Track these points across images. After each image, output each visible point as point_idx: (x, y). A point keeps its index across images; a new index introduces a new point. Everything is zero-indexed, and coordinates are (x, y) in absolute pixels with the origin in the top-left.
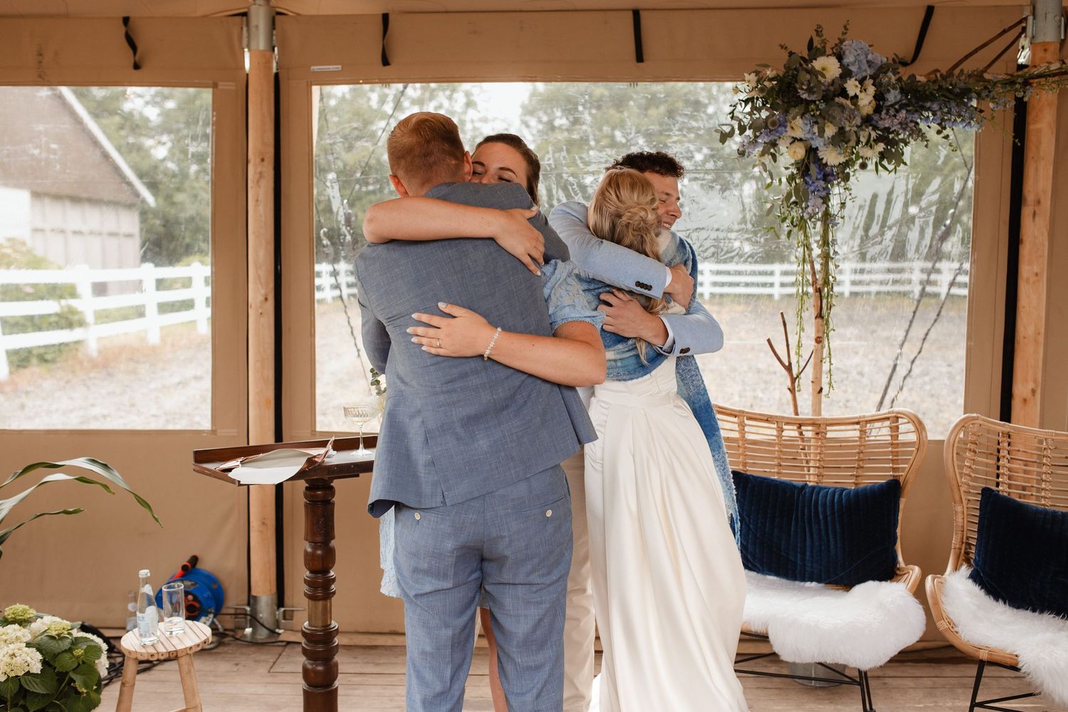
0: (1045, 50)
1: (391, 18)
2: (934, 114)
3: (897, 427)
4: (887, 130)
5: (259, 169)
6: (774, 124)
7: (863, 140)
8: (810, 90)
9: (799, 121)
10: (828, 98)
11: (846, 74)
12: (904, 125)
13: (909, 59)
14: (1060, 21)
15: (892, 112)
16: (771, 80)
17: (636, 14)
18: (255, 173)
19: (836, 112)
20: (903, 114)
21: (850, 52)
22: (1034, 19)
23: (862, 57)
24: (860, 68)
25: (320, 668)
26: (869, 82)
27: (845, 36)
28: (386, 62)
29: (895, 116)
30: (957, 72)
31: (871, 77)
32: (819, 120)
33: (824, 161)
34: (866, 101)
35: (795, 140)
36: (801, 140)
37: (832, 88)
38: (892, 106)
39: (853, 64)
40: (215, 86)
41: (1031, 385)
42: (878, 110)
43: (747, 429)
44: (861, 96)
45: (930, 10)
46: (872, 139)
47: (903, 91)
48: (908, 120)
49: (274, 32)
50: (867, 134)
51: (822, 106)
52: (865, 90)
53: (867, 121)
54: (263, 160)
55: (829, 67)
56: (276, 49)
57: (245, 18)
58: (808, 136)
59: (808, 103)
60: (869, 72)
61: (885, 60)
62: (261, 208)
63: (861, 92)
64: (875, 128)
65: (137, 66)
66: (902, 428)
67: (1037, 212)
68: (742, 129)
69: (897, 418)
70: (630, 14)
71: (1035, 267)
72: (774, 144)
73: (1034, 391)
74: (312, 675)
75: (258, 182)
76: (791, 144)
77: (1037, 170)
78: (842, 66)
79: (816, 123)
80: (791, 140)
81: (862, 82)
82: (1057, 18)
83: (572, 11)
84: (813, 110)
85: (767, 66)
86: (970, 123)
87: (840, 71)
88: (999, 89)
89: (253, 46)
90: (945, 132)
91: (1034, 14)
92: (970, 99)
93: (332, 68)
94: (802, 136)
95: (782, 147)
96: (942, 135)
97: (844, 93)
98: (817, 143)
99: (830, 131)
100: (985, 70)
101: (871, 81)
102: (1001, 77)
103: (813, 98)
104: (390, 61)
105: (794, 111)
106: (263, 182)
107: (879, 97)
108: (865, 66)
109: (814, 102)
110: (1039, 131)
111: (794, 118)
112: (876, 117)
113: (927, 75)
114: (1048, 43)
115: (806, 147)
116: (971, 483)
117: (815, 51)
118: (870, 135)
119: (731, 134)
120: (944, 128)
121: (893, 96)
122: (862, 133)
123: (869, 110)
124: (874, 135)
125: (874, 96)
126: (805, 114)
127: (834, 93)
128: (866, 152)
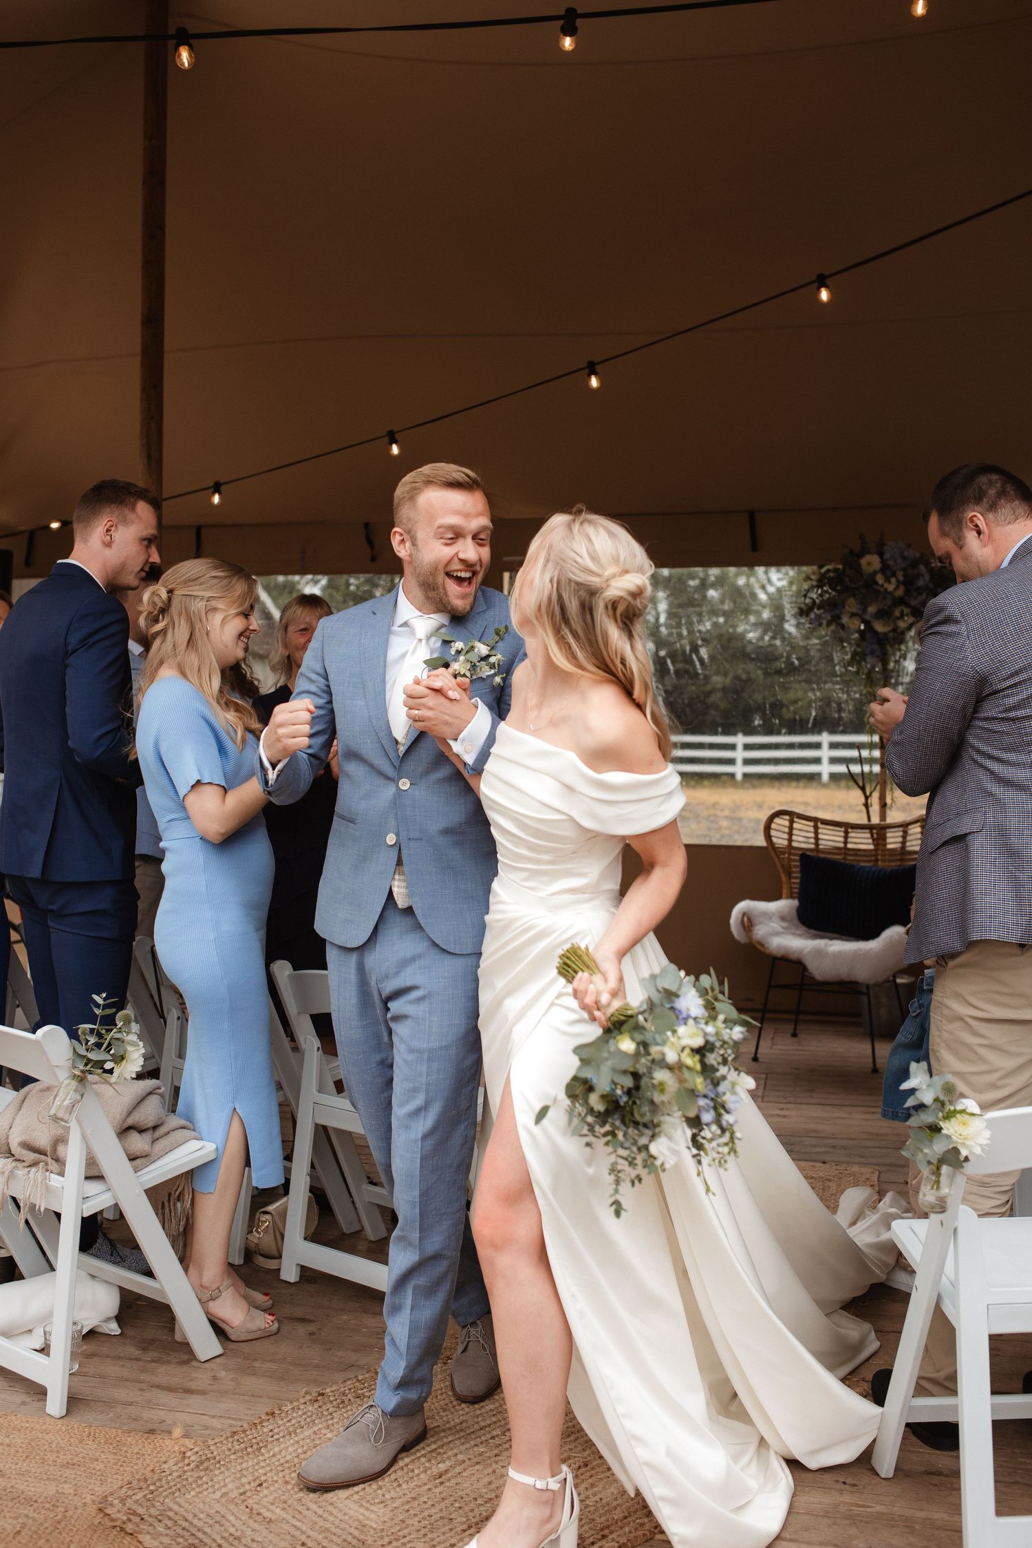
7: (897, 614)
9: (851, 601)
11: (884, 567)
15: (915, 594)
17: (752, 515)
21: (889, 551)
23: (898, 554)
24: (895, 562)
27: (885, 538)
29: (917, 598)
31: (902, 569)
33: (876, 630)
36: (857, 615)
37: (869, 579)
39: (891, 559)
42: (907, 592)
43: (820, 831)
46: (905, 614)
50: (901, 610)
51: (864, 591)
52: (889, 581)
55: (871, 563)
58: (861, 612)
60: (904, 565)
64: (907, 606)
65: (373, 559)
70: (748, 515)
72: (837, 618)
76: (852, 617)
78: (882, 561)
79: (863, 603)
80: (851, 615)
83: (701, 513)
84: (858, 594)
85: (829, 562)
87: (880, 565)
94: (858, 612)
95: (845, 620)
97: (876, 583)
98: (867, 617)
99: (872, 609)
103: (853, 585)
105: (848, 594)
108: (900, 561)
109: (859, 588)
111: (849, 599)
112: (905, 598)
115: (862, 620)
117: (865, 551)
121: (922, 582)
122: (897, 610)
123: (900, 593)
124: (906, 610)
125: (904, 583)
126: (854, 596)
127: (870, 583)
128: (902, 624)
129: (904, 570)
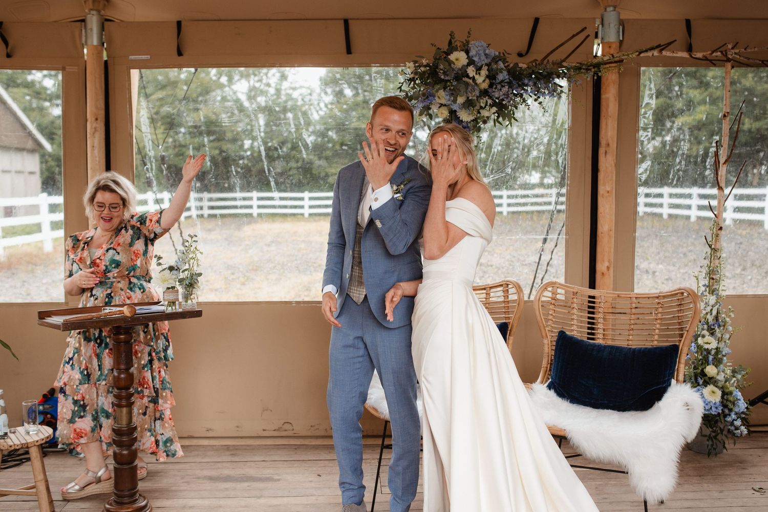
0: (610, 47)
1: (183, 24)
2: (531, 88)
3: (508, 290)
5: (94, 125)
7: (483, 105)
8: (445, 73)
9: (442, 93)
10: (458, 78)
11: (471, 62)
12: (506, 96)
13: (524, 52)
14: (619, 29)
15: (499, 87)
16: (425, 66)
17: (346, 22)
18: (91, 128)
19: (461, 87)
20: (506, 88)
21: (474, 49)
22: (603, 26)
23: (481, 52)
24: (480, 58)
25: (125, 452)
26: (485, 68)
27: (470, 39)
28: (180, 53)
29: (501, 90)
30: (545, 61)
31: (486, 65)
32: (453, 93)
33: (461, 119)
34: (481, 79)
35: (442, 105)
36: (445, 105)
37: (460, 72)
38: (500, 83)
39: (475, 56)
40: (63, 69)
41: (606, 264)
42: (491, 86)
44: (477, 77)
45: (537, 21)
46: (488, 104)
47: (509, 73)
48: (510, 93)
49: (104, 33)
50: (485, 101)
51: (455, 83)
52: (479, 74)
53: (484, 93)
54: (97, 119)
55: (459, 58)
56: (105, 44)
57: (83, 23)
58: (449, 103)
59: (445, 81)
60: (487, 61)
61: (497, 53)
62: (96, 151)
63: (476, 74)
64: (490, 97)
65: (9, 56)
66: (511, 291)
67: (608, 151)
69: (508, 285)
70: (342, 22)
71: (607, 187)
72: (428, 108)
73: (608, 268)
74: (119, 456)
75: (94, 134)
76: (439, 107)
77: (607, 124)
78: (468, 57)
79: (451, 94)
80: (439, 105)
81: (479, 68)
82: (616, 27)
83: (304, 20)
84: (449, 86)
85: (423, 57)
86: (553, 94)
87: (467, 61)
88: (572, 72)
89: (89, 42)
90: (540, 100)
91: (602, 24)
92: (553, 79)
93: (144, 57)
94: (446, 103)
95: (434, 109)
96: (538, 102)
97: (468, 76)
98: (455, 107)
99: (461, 100)
100: (564, 60)
101: (487, 67)
102: (573, 65)
103: (447, 78)
104: (183, 52)
105: (438, 87)
106: (97, 135)
107: (491, 77)
108: (483, 57)
109: (449, 81)
110: (608, 99)
111: (439, 91)
112: (490, 90)
113: (528, 64)
114: (611, 43)
115: (449, 110)
116: (553, 325)
117: (452, 48)
118: (487, 101)
120: (539, 97)
121: (503, 76)
122: (482, 101)
123: (485, 86)
124: (490, 101)
125: (488, 77)
126: (445, 88)
127: (461, 75)
128: (485, 113)
129: (488, 65)
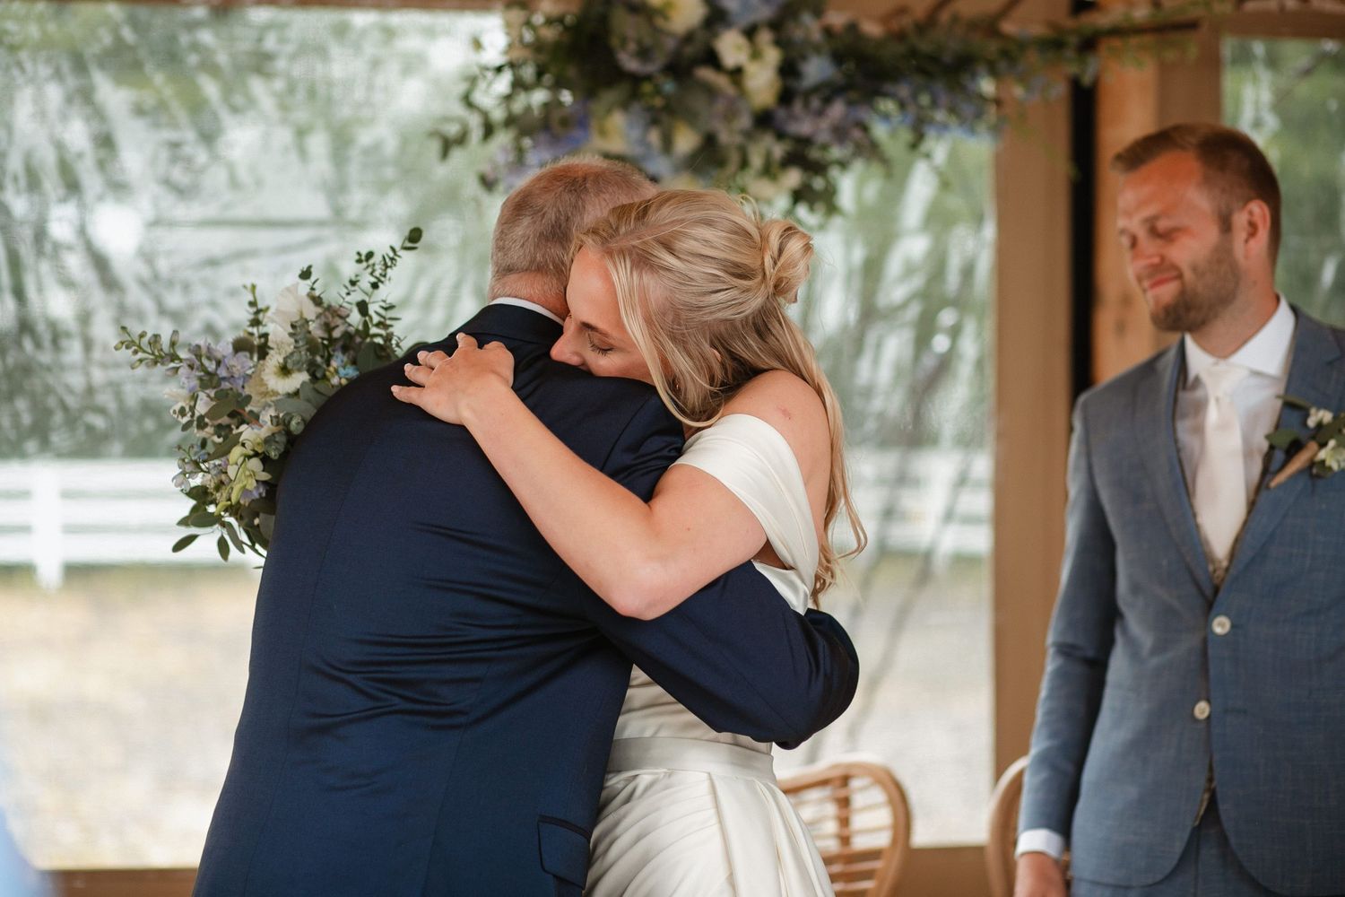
2: (902, 105)
3: (849, 799)
4: (805, 142)
6: (565, 122)
7: (757, 161)
8: (644, 53)
9: (618, 120)
10: (679, 69)
11: (717, 17)
12: (840, 133)
15: (815, 103)
19: (698, 102)
20: (837, 110)
26: (765, 37)
29: (822, 112)
30: (945, 17)
31: (770, 25)
32: (662, 117)
34: (762, 80)
37: (687, 48)
38: (816, 89)
42: (786, 97)
44: (751, 68)
46: (774, 159)
47: (838, 58)
48: (850, 122)
50: (763, 148)
51: (669, 86)
52: (759, 55)
53: (764, 120)
58: (640, 150)
59: (636, 80)
63: (750, 59)
64: (781, 136)
67: (1127, 321)
68: (489, 130)
69: (847, 778)
79: (654, 122)
81: (750, 33)
84: (646, 96)
87: (705, 10)
88: (1033, 57)
92: (977, 78)
97: (712, 59)
99: (686, 141)
100: (1004, 12)
101: (771, 35)
102: (1037, 30)
103: (649, 68)
105: (610, 96)
107: (788, 70)
109: (648, 78)
111: (609, 111)
112: (781, 113)
113: (885, 20)
118: (770, 150)
119: (461, 140)
121: (816, 69)
123: (768, 98)
124: (779, 150)
125: (778, 68)
127: (692, 58)
129: (774, 24)
